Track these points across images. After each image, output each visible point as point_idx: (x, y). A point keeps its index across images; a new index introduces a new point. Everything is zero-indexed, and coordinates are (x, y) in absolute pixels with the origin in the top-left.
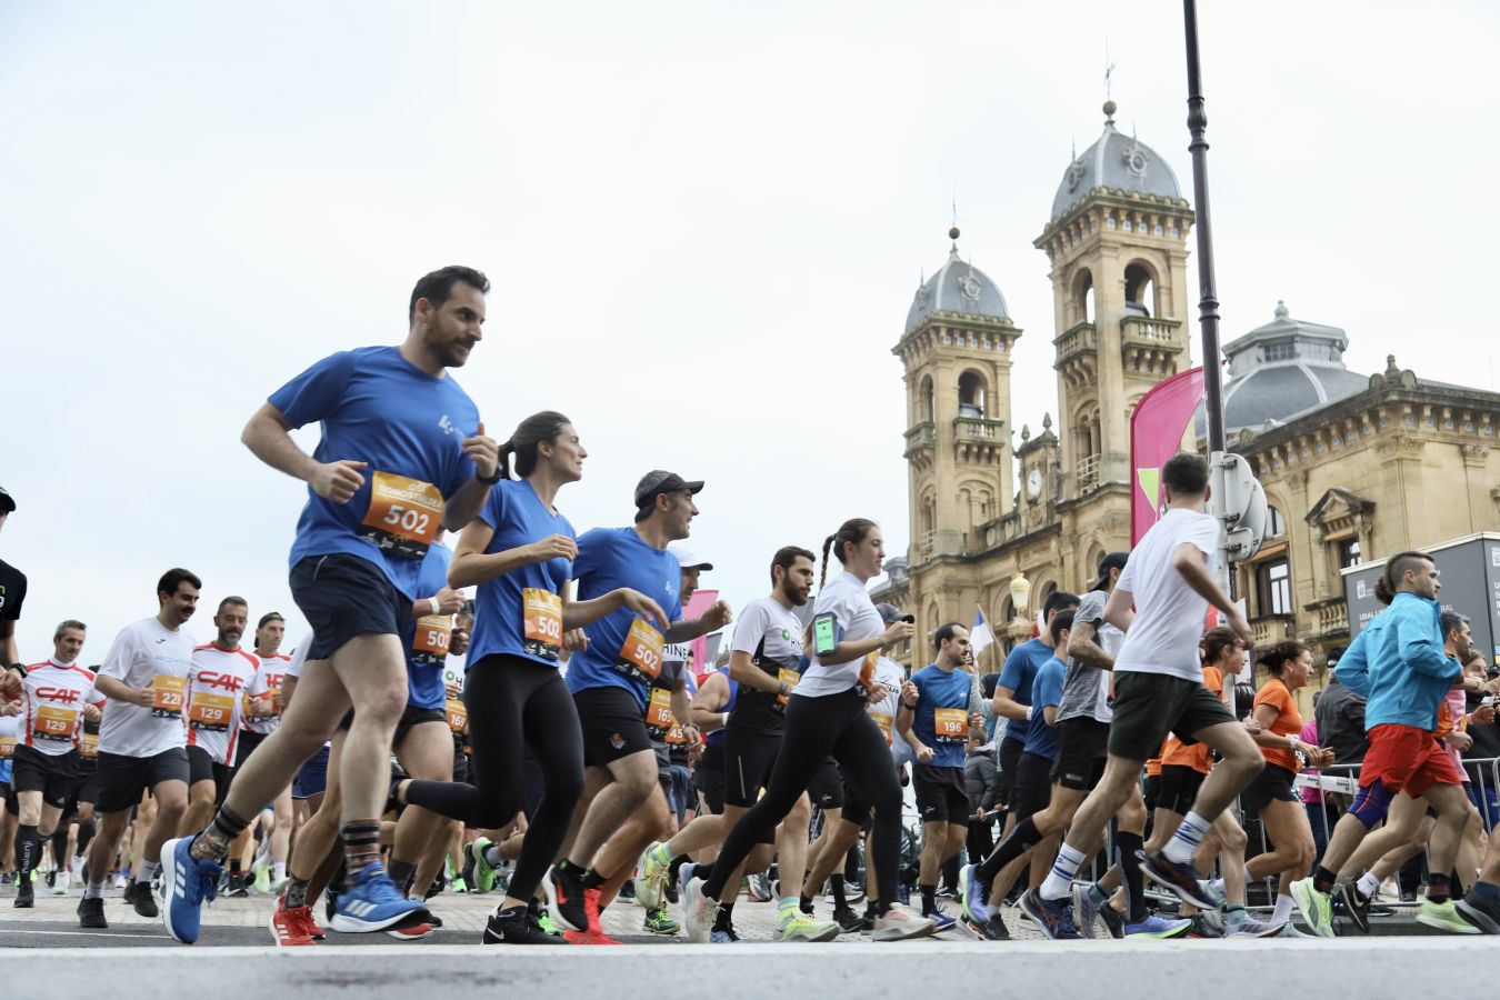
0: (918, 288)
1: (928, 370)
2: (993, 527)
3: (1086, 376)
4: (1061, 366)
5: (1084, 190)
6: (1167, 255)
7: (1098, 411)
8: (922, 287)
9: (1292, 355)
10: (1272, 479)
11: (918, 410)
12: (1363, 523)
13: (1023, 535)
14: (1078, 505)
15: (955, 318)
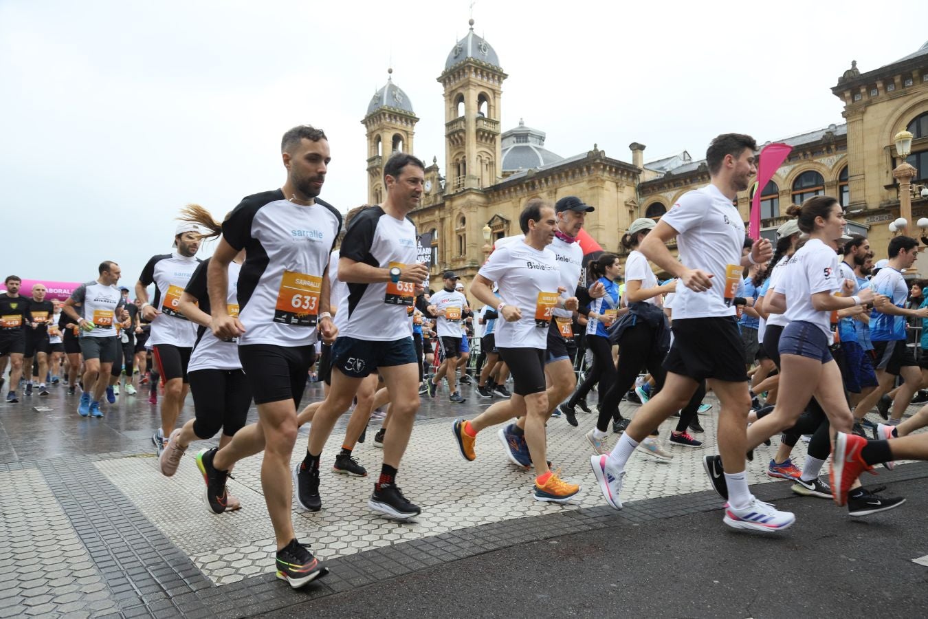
0: (374, 94)
1: (379, 132)
3: (460, 141)
4: (448, 136)
5: (462, 57)
6: (493, 91)
7: (465, 157)
8: (376, 94)
9: (527, 141)
10: (541, 191)
11: (373, 150)
14: (453, 197)
15: (392, 109)
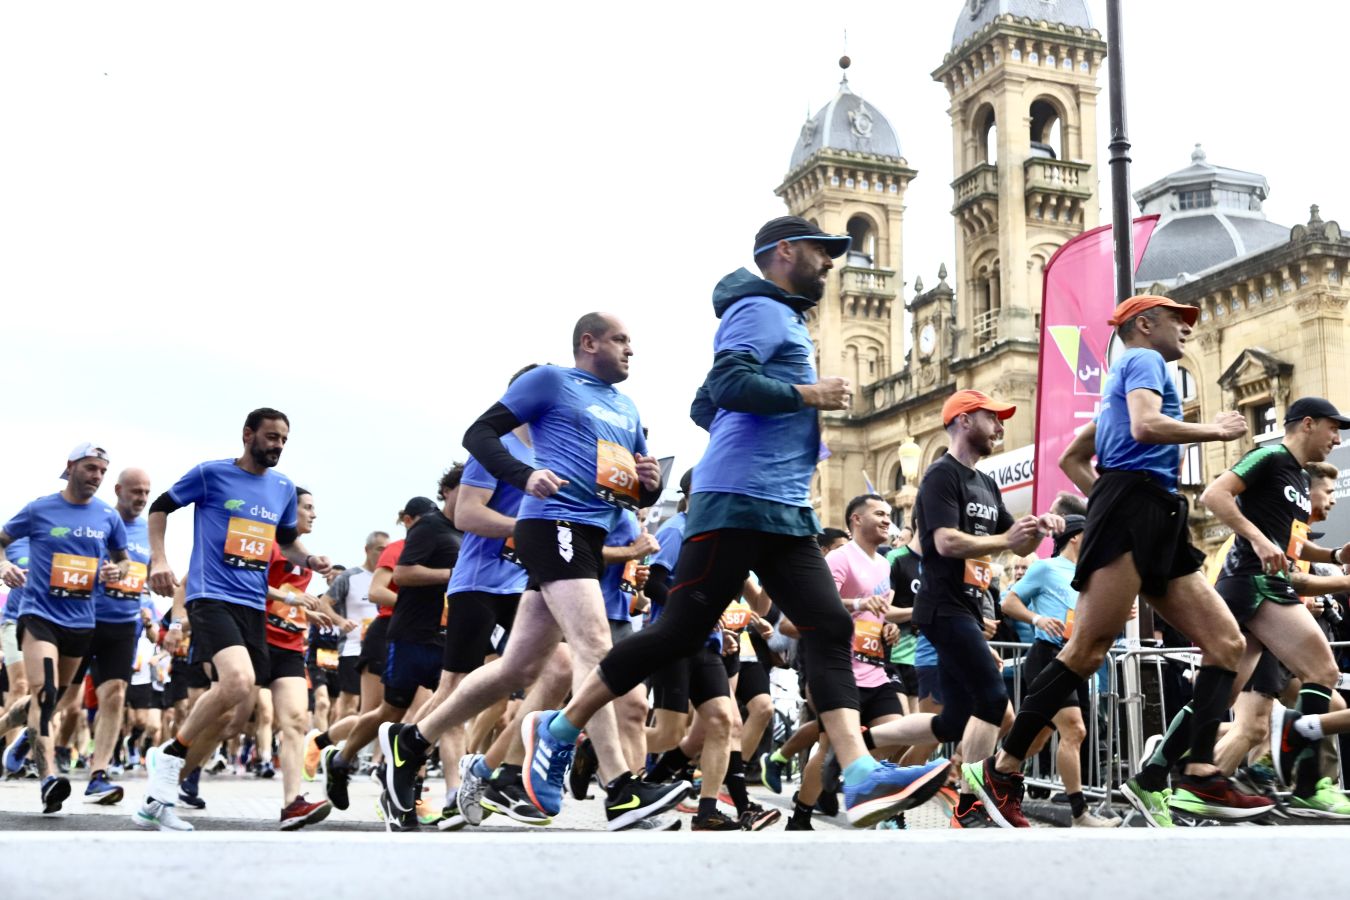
0: (804, 122)
1: (814, 214)
2: (882, 387)
3: (985, 223)
4: (959, 211)
5: (987, 17)
6: (1075, 90)
7: (998, 262)
8: (809, 121)
9: (1209, 203)
12: (1280, 387)
13: (913, 396)
14: (974, 365)
15: (844, 156)
